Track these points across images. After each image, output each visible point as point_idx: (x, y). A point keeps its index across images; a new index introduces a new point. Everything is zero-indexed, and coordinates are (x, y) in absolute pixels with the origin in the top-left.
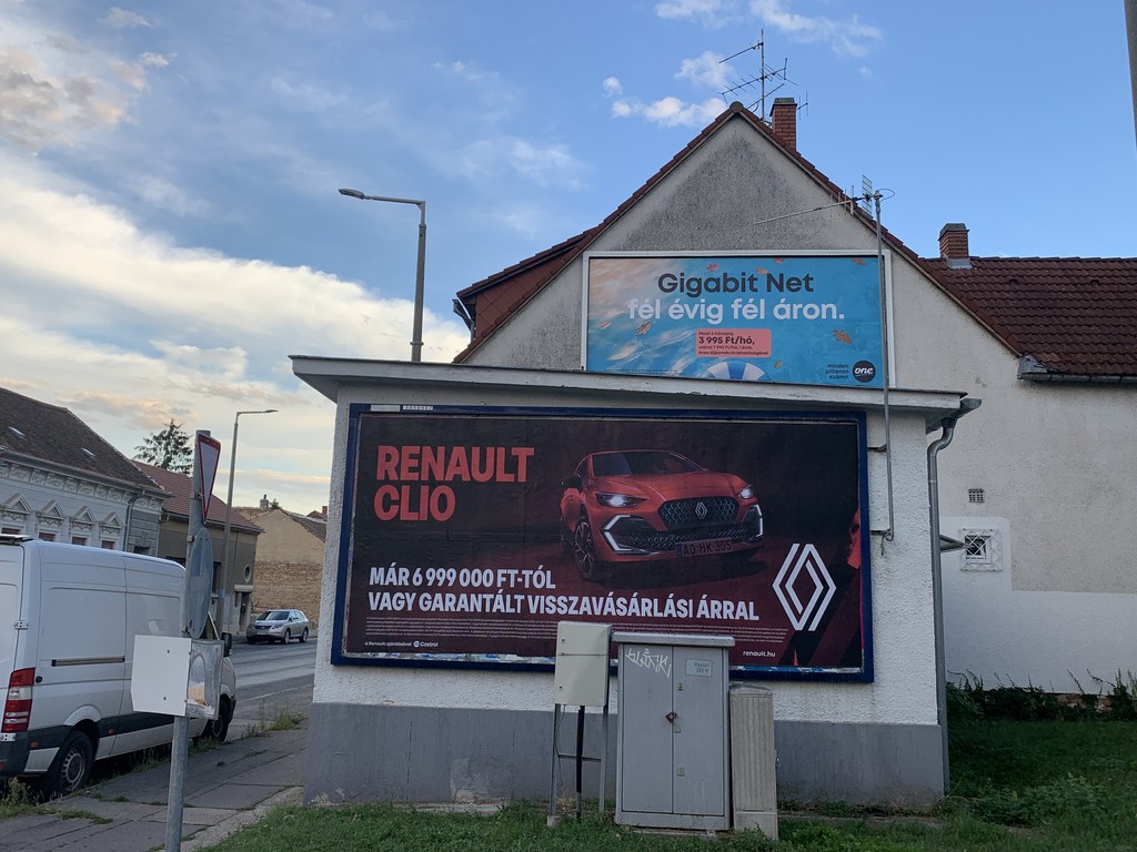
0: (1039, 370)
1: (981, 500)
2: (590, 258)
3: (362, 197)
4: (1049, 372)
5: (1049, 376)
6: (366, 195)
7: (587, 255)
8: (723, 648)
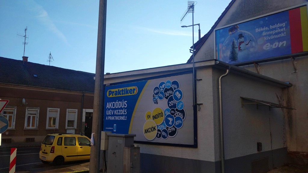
2: (216, 30)
3: (186, 27)
6: (187, 26)
7: (215, 30)
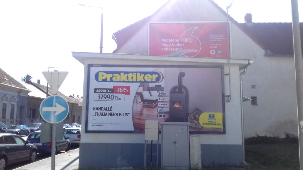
0: (270, 53)
1: (255, 88)
3: (85, 6)
4: (273, 54)
5: (273, 55)
7: (149, 23)
8: (187, 125)
